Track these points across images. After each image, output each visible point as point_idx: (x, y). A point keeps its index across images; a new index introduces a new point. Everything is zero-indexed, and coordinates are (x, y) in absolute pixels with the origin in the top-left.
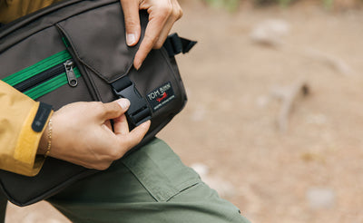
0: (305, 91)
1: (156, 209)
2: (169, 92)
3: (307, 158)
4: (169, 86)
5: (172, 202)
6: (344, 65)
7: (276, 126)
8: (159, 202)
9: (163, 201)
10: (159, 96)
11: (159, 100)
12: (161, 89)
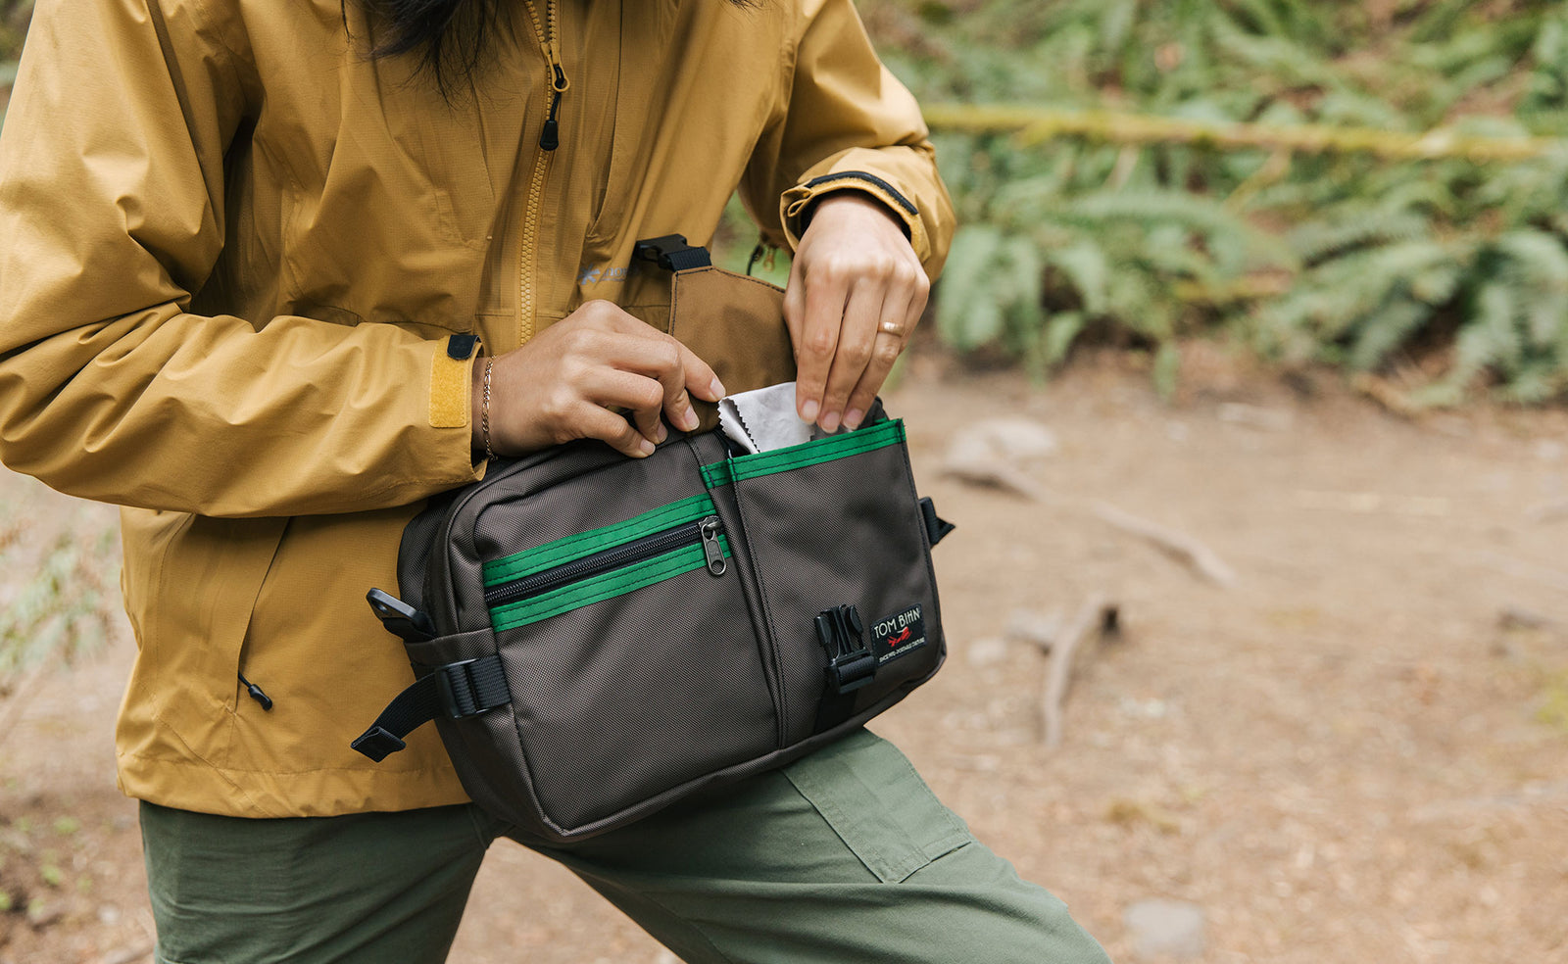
0: (1110, 621)
1: (879, 899)
2: (916, 628)
3: (1122, 816)
4: (916, 614)
5: (912, 885)
6: (1208, 560)
7: (1037, 723)
8: (886, 884)
9: (892, 882)
10: (894, 634)
11: (893, 642)
12: (901, 618)
